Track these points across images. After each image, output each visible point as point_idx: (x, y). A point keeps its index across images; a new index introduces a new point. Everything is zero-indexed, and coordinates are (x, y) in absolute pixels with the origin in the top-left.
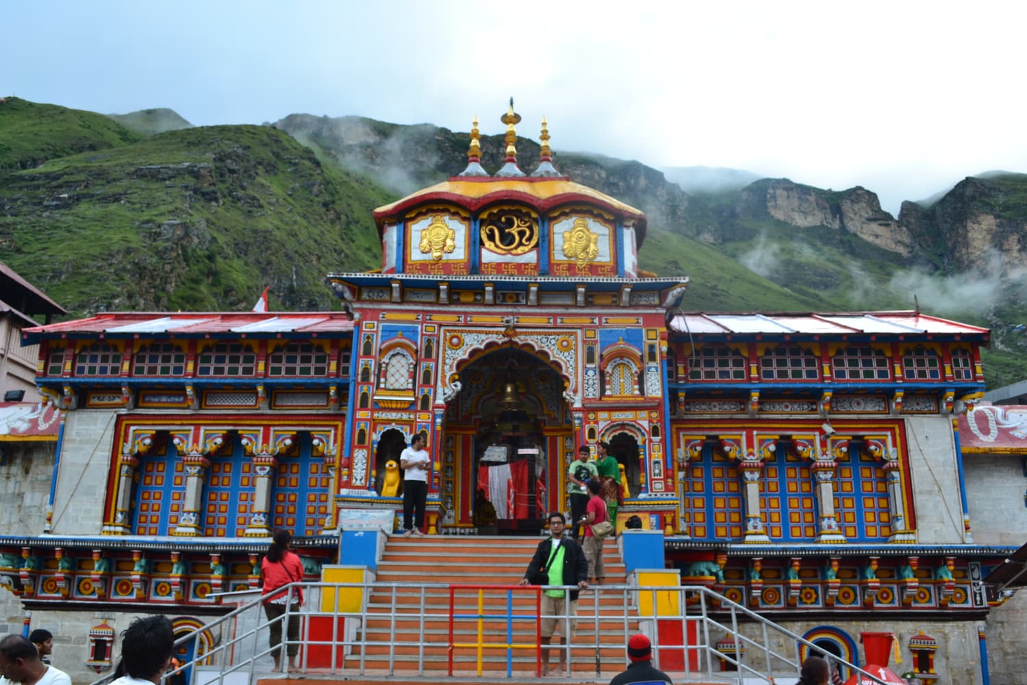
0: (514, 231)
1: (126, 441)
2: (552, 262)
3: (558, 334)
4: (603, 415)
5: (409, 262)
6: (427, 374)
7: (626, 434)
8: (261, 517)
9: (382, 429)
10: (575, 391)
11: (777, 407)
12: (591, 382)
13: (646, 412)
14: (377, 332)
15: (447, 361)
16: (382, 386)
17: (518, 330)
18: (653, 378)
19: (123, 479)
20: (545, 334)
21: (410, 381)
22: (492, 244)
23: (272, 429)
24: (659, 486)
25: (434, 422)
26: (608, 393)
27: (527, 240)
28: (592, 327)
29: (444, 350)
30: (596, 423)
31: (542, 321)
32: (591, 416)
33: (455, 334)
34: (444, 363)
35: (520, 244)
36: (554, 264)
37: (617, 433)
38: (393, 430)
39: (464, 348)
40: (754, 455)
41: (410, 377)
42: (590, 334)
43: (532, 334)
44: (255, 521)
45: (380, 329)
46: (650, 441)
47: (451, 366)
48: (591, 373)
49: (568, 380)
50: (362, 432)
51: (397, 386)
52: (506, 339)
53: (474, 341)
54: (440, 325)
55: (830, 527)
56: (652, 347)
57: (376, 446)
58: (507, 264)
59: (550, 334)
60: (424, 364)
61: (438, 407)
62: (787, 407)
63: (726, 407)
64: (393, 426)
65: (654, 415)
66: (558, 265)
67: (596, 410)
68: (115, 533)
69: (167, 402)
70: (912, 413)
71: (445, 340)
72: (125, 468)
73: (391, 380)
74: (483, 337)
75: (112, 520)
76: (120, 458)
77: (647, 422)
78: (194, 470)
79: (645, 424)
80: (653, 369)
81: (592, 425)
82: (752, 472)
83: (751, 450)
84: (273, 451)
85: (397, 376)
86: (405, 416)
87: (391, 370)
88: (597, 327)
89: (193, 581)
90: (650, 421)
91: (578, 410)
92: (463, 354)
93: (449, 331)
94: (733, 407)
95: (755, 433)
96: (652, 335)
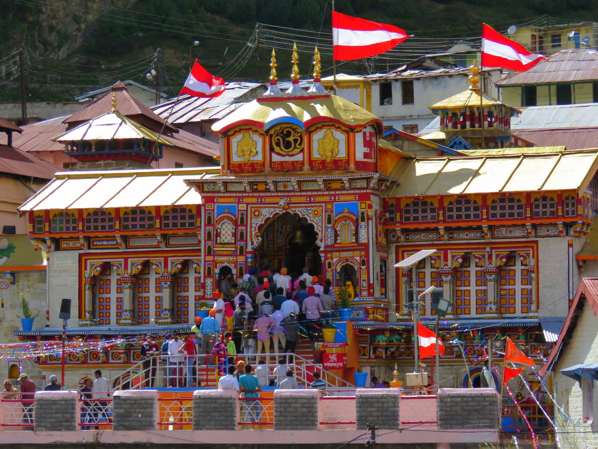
0: (291, 139)
1: (86, 269)
2: (312, 159)
3: (312, 207)
4: (336, 254)
5: (232, 163)
6: (242, 234)
7: (349, 265)
8: (167, 312)
9: (219, 266)
10: (321, 241)
11: (461, 235)
12: (329, 235)
13: (359, 252)
14: (213, 210)
15: (253, 225)
16: (218, 241)
17: (290, 205)
18: (363, 231)
19: (87, 292)
20: (306, 207)
21: (233, 238)
22: (278, 148)
23: (169, 259)
24: (365, 293)
25: (246, 261)
26: (338, 241)
27: (298, 145)
28: (331, 202)
29: (251, 219)
30: (332, 259)
31: (303, 199)
32: (329, 255)
33: (257, 209)
34: (251, 227)
35: (295, 147)
36: (313, 161)
37: (344, 264)
38: (226, 266)
39: (262, 217)
40: (448, 266)
41: (233, 236)
42: (329, 206)
43: (299, 207)
44: (164, 315)
45: (216, 207)
46: (361, 268)
47: (255, 228)
48: (329, 230)
49: (318, 234)
50: (209, 268)
51: (226, 241)
52: (284, 211)
53: (267, 213)
54: (247, 204)
55: (491, 309)
56: (363, 213)
57: (217, 276)
58: (286, 162)
59: (309, 207)
60: (240, 228)
61: (249, 252)
62: (467, 235)
63: (430, 236)
64: (226, 264)
65: (363, 253)
66: (316, 161)
67: (332, 252)
68: (86, 325)
69: (107, 245)
70: (543, 237)
71: (251, 213)
72: (87, 286)
73: (223, 238)
74: (272, 210)
75: (83, 317)
76: (83, 279)
77: (359, 258)
78: (127, 286)
79: (358, 259)
80: (363, 227)
81: (330, 260)
82: (446, 277)
83: (446, 263)
84: (171, 272)
85: (226, 235)
86: (231, 259)
87: (223, 232)
88: (333, 202)
89: (132, 351)
90: (361, 257)
91: (322, 252)
92: (260, 221)
93: (252, 207)
94: (435, 236)
95: (449, 251)
96: (363, 205)
